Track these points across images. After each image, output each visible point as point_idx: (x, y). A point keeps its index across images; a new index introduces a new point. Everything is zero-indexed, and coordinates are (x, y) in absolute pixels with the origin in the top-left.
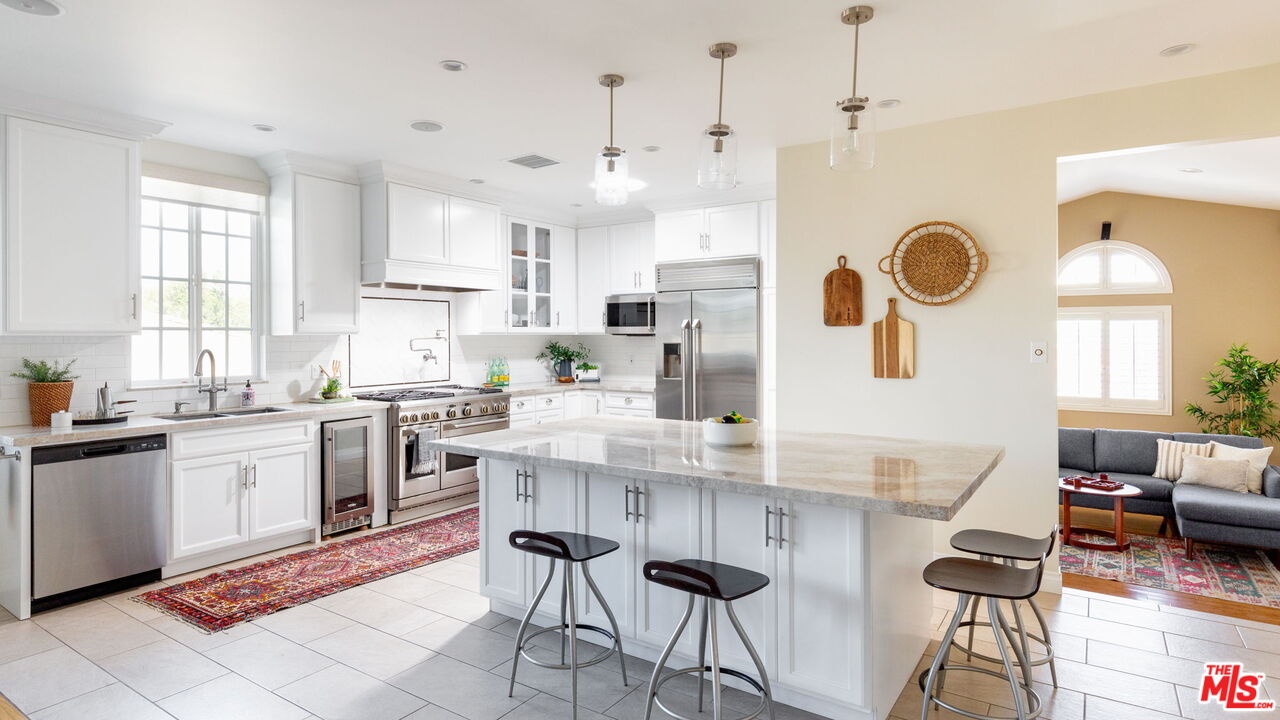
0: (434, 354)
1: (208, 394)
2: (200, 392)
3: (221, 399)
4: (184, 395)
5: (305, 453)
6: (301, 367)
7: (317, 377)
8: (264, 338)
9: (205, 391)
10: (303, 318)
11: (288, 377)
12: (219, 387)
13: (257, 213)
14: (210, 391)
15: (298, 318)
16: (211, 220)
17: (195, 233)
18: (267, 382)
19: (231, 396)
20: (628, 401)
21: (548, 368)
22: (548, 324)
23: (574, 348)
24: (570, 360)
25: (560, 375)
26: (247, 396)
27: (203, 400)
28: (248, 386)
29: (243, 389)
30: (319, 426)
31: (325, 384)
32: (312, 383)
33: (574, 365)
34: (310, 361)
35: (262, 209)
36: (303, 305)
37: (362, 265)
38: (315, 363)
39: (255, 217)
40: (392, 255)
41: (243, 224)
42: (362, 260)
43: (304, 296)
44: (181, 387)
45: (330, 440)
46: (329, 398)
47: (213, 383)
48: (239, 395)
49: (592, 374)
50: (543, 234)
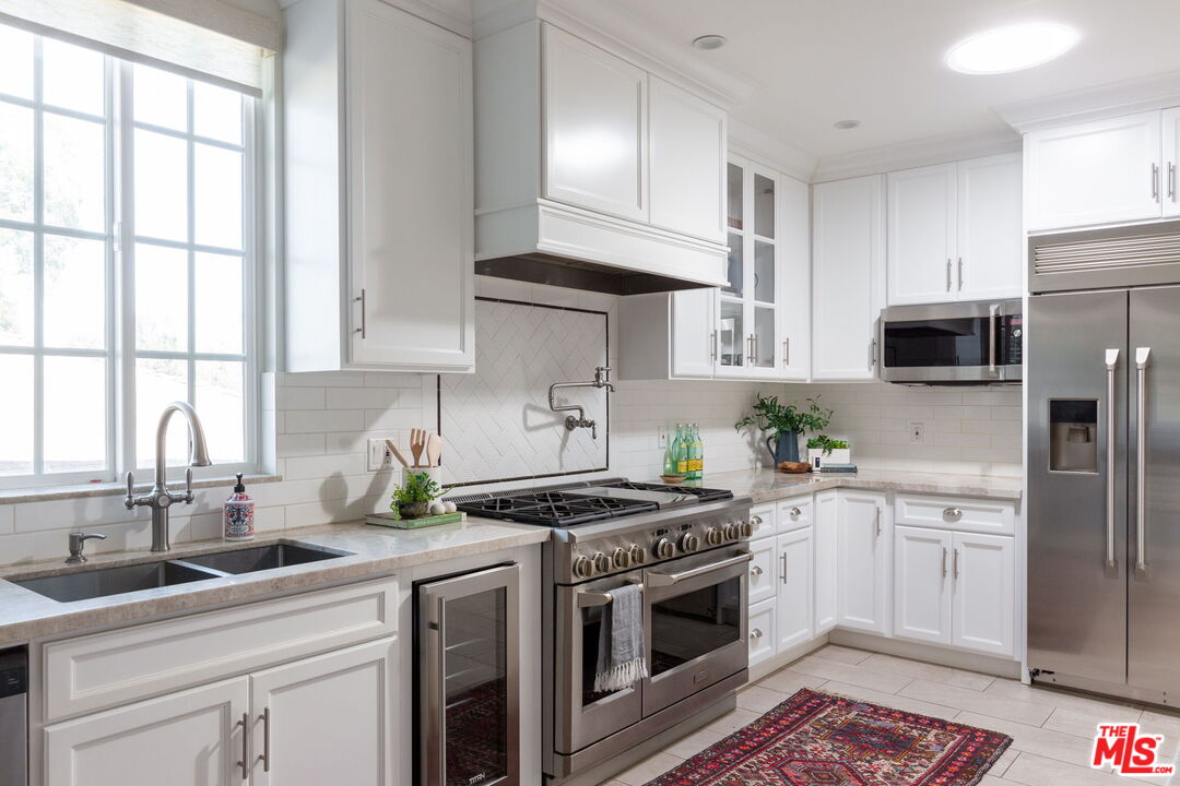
0: (587, 417)
1: (150, 509)
2: (130, 505)
3: (179, 519)
4: (94, 511)
5: (380, 663)
6: (346, 443)
7: (379, 466)
8: (271, 379)
9: (140, 503)
10: (362, 330)
11: (323, 465)
12: (174, 493)
13: (256, 92)
14: (153, 503)
15: (351, 331)
16: (156, 95)
17: (122, 125)
18: (279, 479)
19: (205, 513)
20: (950, 514)
21: (751, 444)
22: (770, 362)
23: (801, 409)
24: (796, 430)
25: (777, 457)
26: (237, 514)
27: (137, 524)
28: (239, 489)
29: (227, 496)
30: (409, 592)
31: (396, 482)
32: (368, 479)
33: (802, 442)
34: (364, 430)
35: (267, 84)
36: (362, 299)
37: (476, 218)
38: (377, 437)
39: (251, 99)
40: (550, 193)
41: (225, 115)
42: (476, 207)
43: (365, 278)
44: (85, 495)
45: (433, 626)
46: (412, 517)
47: (160, 484)
48: (218, 511)
49: (840, 457)
50: (766, 189)
